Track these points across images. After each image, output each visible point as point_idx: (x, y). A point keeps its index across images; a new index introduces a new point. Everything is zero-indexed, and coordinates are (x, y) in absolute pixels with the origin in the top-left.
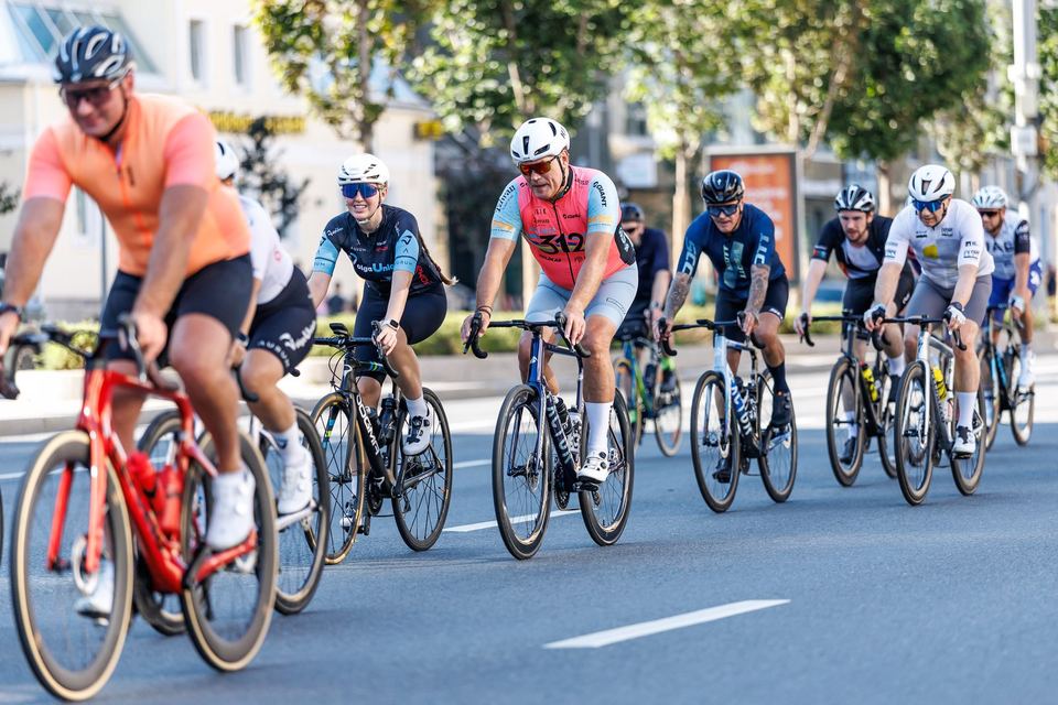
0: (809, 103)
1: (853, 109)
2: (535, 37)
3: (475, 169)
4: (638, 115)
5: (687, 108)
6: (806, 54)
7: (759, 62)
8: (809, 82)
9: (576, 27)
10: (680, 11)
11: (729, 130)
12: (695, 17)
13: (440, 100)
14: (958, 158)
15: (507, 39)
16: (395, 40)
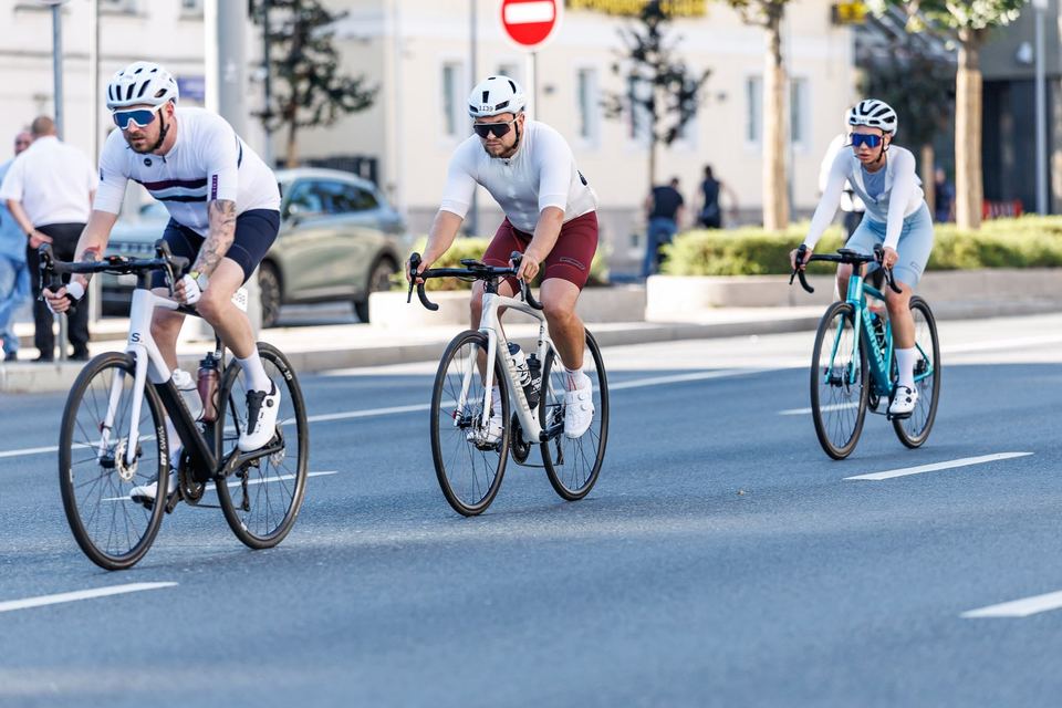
3: (902, 57)
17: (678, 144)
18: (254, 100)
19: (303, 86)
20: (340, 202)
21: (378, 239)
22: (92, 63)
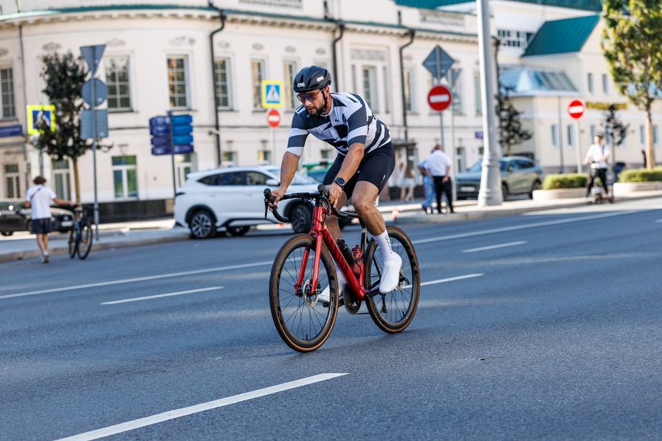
17: (621, 146)
18: (497, 138)
19: (512, 133)
20: (524, 166)
21: (535, 176)
22: (451, 130)
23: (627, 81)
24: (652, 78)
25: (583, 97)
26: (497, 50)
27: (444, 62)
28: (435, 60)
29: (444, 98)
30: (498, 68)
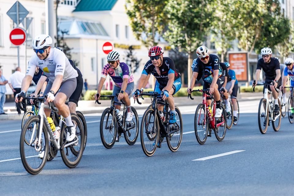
0: (250, 42)
1: (260, 43)
2: (190, 28)
3: (178, 56)
4: (213, 45)
5: (223, 43)
6: (250, 31)
7: (239, 33)
8: (250, 37)
9: (200, 26)
10: (222, 22)
11: (233, 48)
12: (225, 23)
13: (170, 42)
14: (283, 54)
15: (185, 29)
16: (160, 29)
23: (141, 31)
24: (157, 30)
25: (112, 40)
26: (57, 6)
27: (21, 13)
28: (16, 11)
29: (21, 37)
30: (57, 19)
